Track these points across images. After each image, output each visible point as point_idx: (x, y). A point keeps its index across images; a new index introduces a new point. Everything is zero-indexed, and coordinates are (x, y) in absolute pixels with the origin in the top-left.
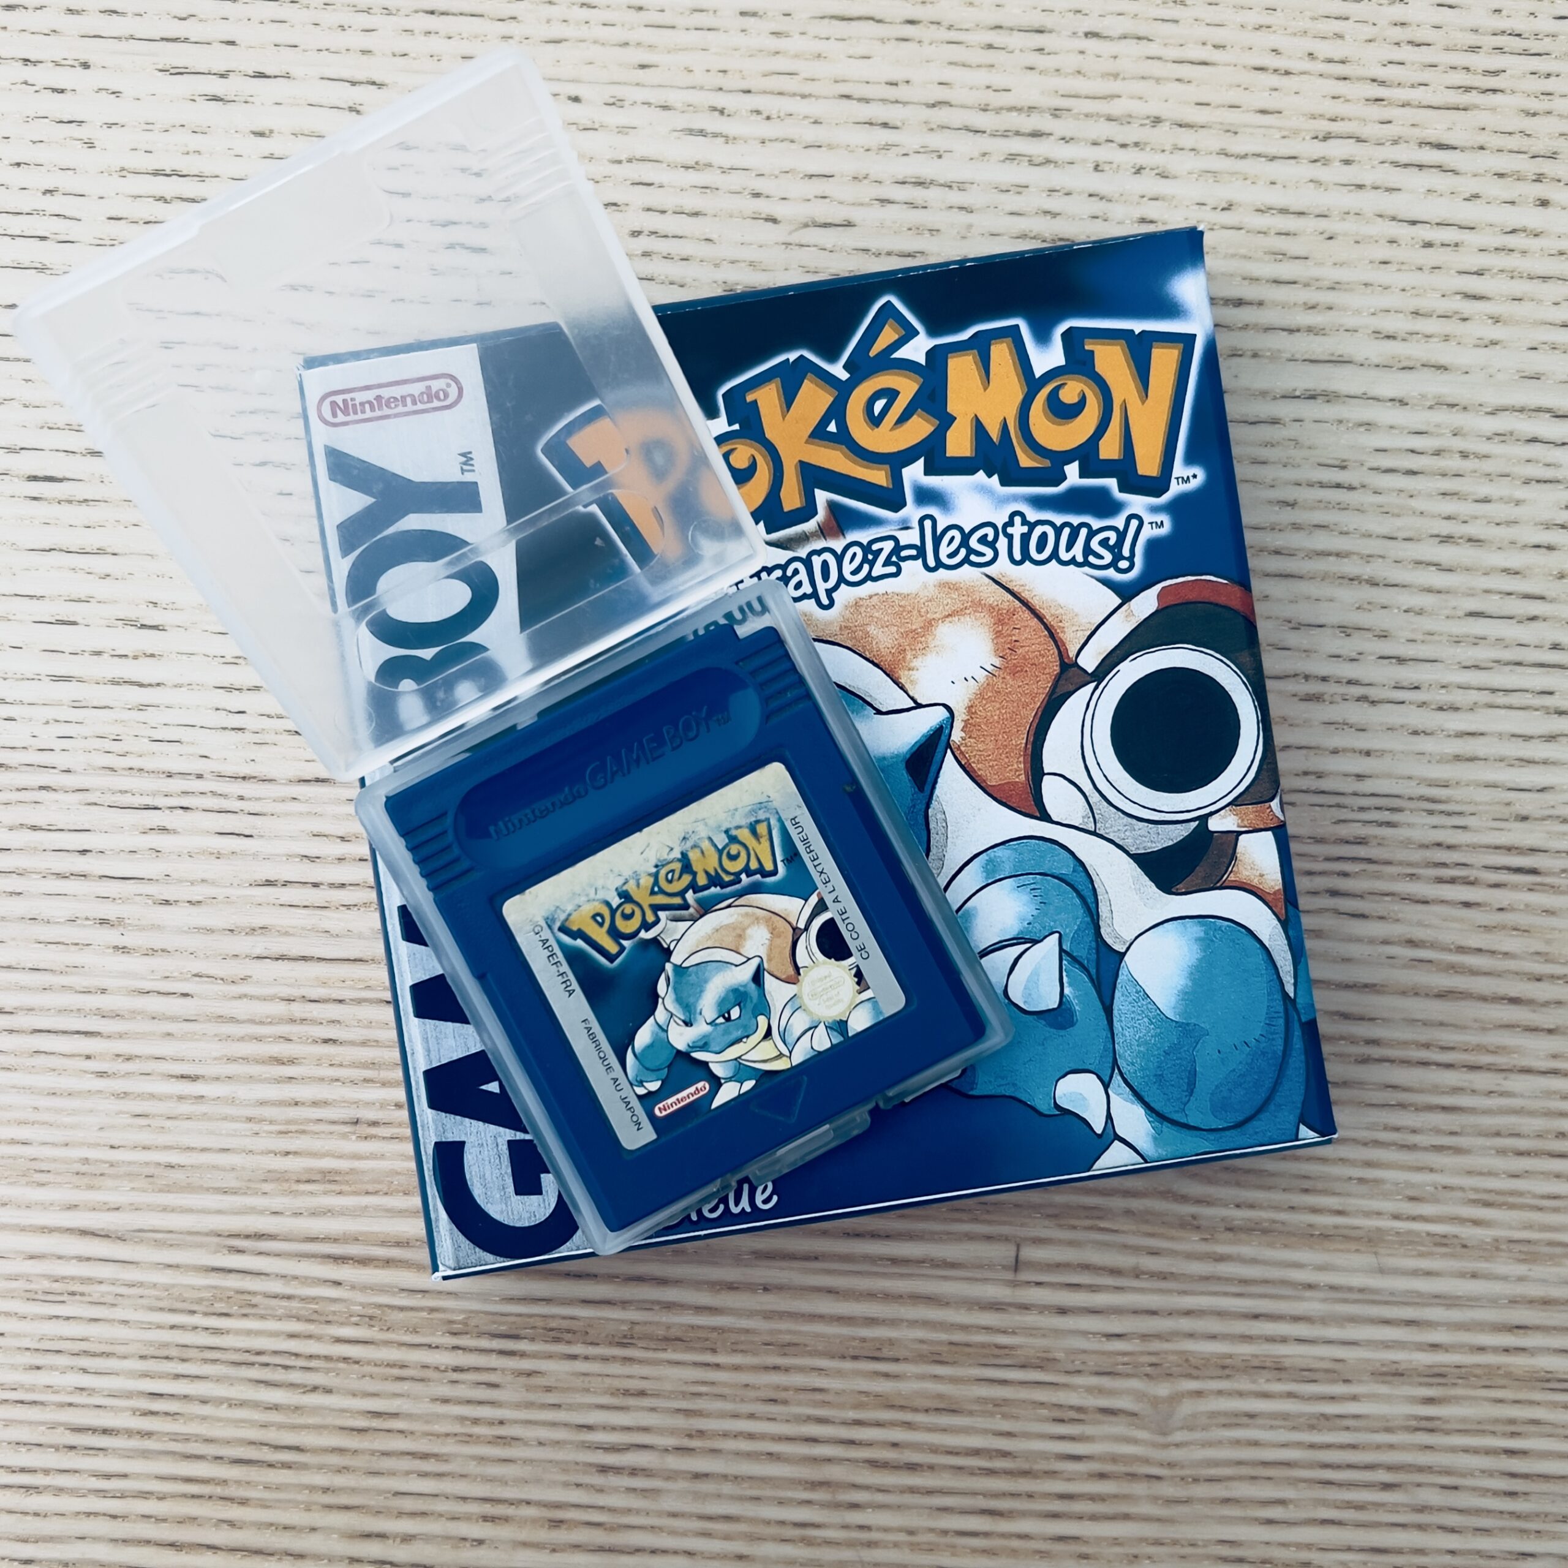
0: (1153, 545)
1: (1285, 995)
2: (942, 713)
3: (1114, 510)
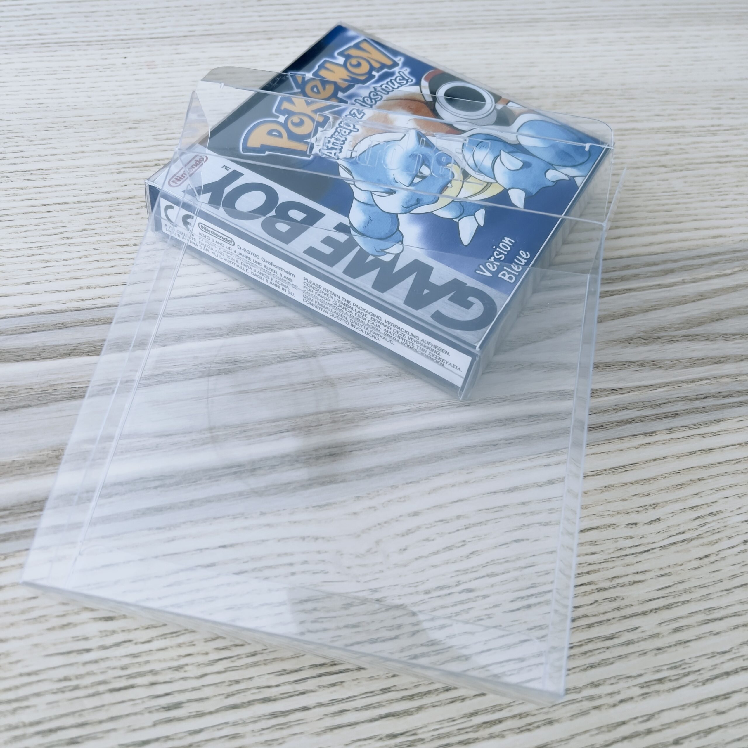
0: (411, 73)
3: (393, 74)
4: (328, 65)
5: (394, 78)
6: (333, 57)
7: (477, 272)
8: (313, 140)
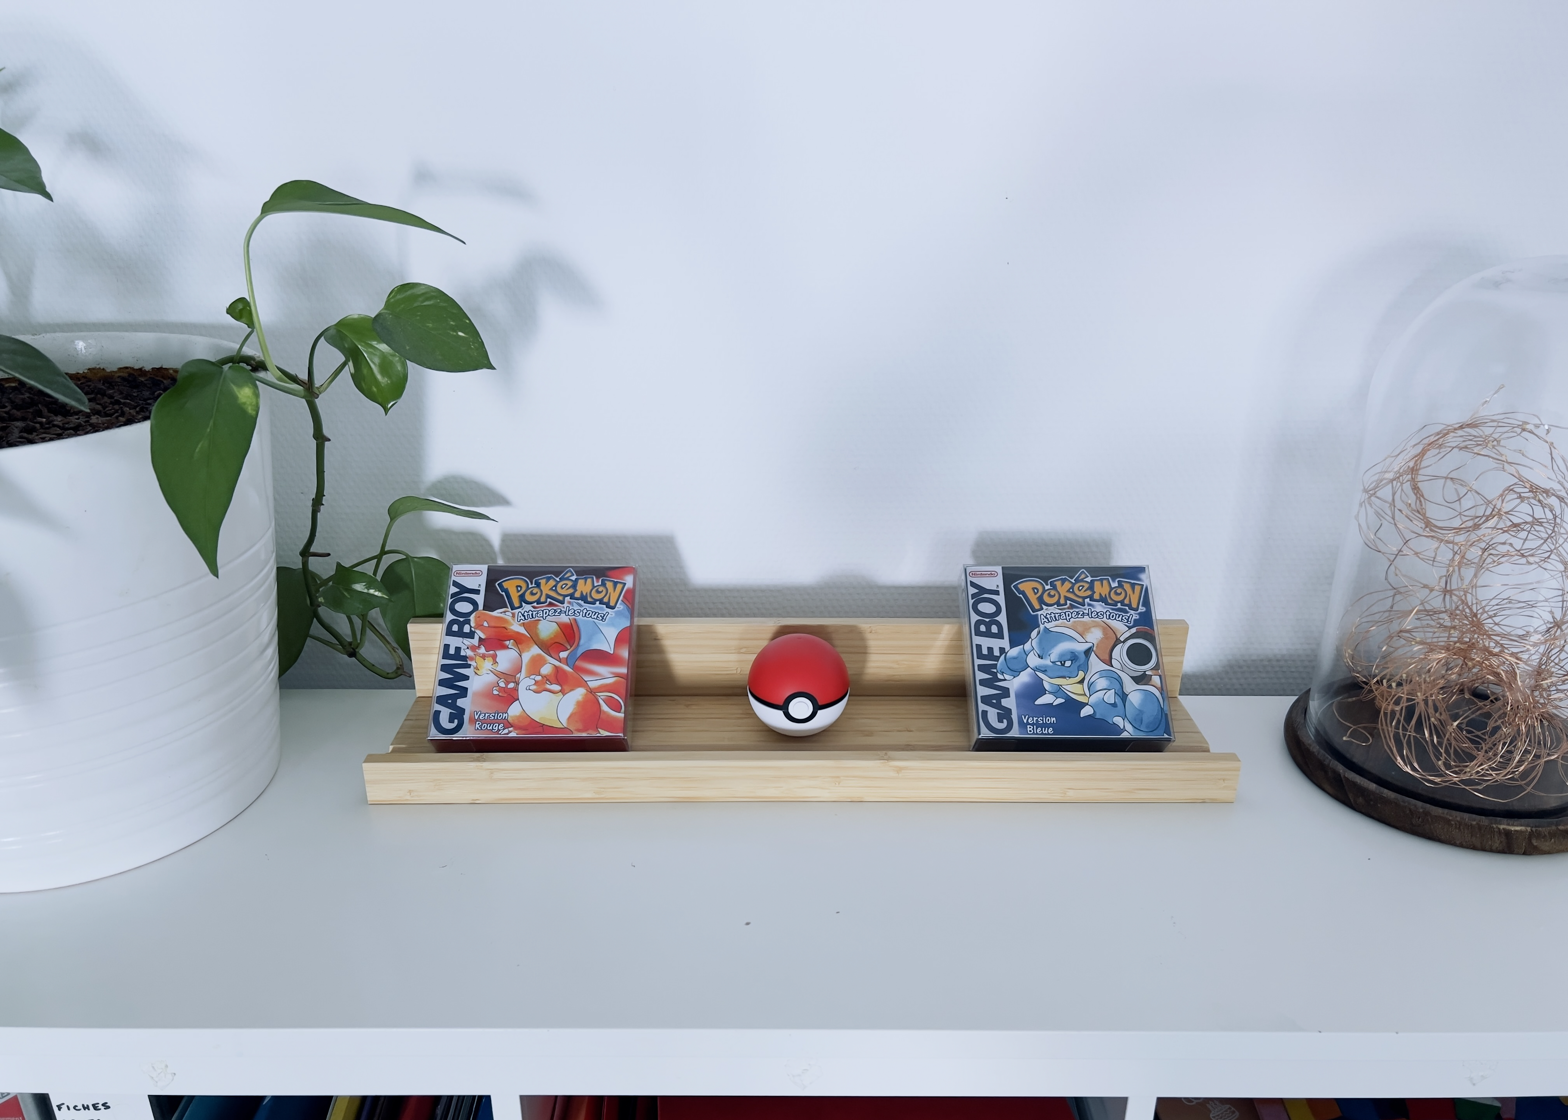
0: (1135, 620)
1: (1161, 707)
2: (1091, 644)
3: (1127, 612)
4: (1105, 582)
5: (1124, 615)
6: (1114, 581)
7: (1023, 716)
8: (1045, 607)
